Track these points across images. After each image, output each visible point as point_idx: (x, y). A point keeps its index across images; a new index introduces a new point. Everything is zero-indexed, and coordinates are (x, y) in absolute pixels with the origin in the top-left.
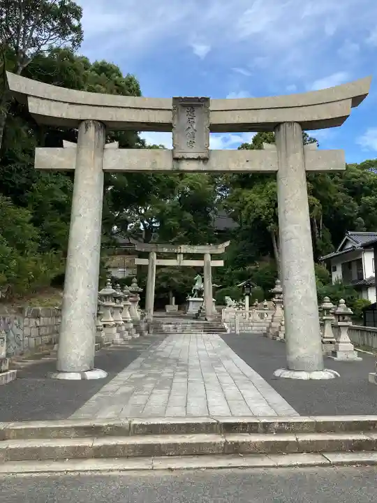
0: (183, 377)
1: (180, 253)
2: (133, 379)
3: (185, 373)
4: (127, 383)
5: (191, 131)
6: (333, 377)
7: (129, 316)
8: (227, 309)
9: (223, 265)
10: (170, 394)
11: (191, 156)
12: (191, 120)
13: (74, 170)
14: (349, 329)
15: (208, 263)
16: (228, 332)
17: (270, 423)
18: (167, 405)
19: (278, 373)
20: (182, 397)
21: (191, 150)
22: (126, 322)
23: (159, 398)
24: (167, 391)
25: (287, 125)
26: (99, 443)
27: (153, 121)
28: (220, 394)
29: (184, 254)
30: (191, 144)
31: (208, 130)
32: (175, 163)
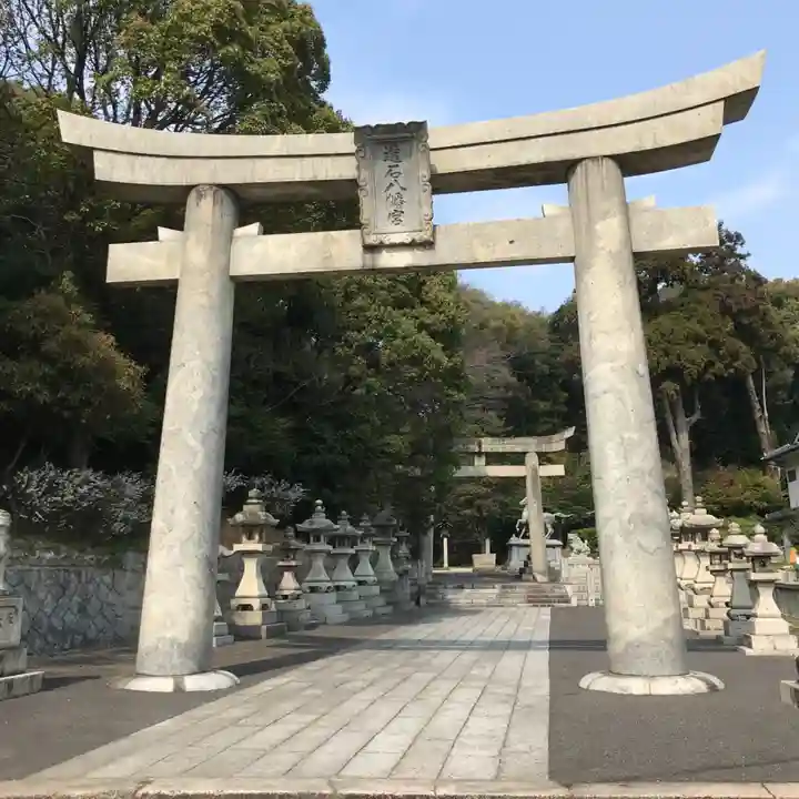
1: (480, 454)
5: (394, 190)
6: (703, 688)
8: (573, 557)
9: (562, 473)
10: (310, 723)
11: (396, 239)
12: (394, 170)
13: (176, 281)
14: (776, 588)
15: (535, 471)
16: (574, 603)
21: (398, 228)
22: (361, 583)
25: (590, 164)
27: (322, 177)
29: (488, 455)
30: (396, 216)
31: (429, 188)
32: (368, 256)
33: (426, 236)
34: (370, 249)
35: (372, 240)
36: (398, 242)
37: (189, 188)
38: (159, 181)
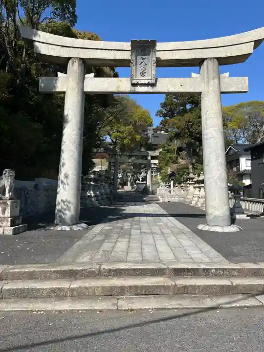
0: (137, 229)
1: (133, 156)
2: (104, 230)
3: (139, 226)
4: (100, 233)
6: (238, 230)
7: (103, 191)
8: (160, 188)
9: (158, 162)
10: (129, 242)
12: (143, 57)
13: (65, 92)
16: (161, 201)
17: (208, 269)
18: (128, 251)
19: (200, 227)
20: (138, 245)
21: (143, 78)
22: (102, 194)
23: (122, 245)
24: (127, 240)
25: (209, 60)
26: (76, 285)
27: (117, 58)
28: (164, 242)
30: (143, 74)
31: (155, 65)
32: (133, 88)
33: (153, 81)
34: (134, 85)
35: (134, 82)
36: (143, 83)
37: (69, 59)
38: (58, 55)
